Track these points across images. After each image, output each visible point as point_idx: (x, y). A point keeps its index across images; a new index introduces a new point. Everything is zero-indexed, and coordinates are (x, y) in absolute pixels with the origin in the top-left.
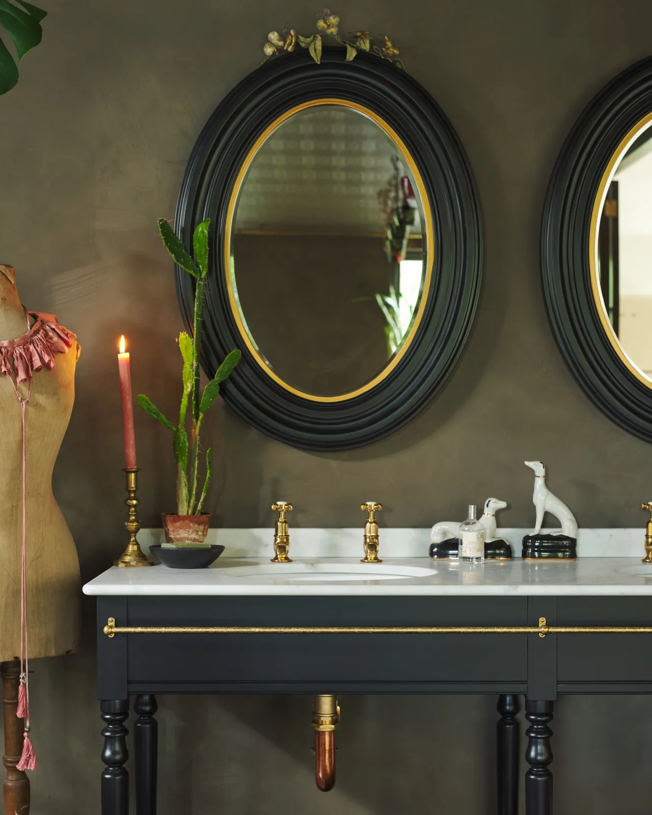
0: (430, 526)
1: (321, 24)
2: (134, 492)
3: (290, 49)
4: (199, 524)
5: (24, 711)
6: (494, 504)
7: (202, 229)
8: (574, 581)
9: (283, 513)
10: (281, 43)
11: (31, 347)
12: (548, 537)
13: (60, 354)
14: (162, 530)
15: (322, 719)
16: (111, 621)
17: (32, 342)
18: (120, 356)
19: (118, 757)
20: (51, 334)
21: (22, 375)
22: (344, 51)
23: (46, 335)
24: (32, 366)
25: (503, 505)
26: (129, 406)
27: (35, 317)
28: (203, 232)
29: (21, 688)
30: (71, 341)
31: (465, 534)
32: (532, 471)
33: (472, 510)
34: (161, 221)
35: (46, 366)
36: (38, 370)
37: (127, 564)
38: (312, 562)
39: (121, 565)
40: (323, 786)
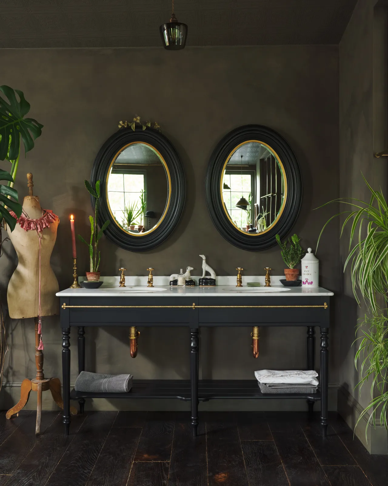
0: (170, 275)
1: (135, 119)
2: (76, 265)
3: (126, 127)
4: (96, 275)
5: (40, 332)
6: (189, 269)
7: (98, 183)
8: (215, 292)
9: (123, 272)
10: (123, 125)
11: (43, 221)
12: (207, 279)
13: (52, 223)
14: (86, 277)
15: (132, 335)
16: (64, 304)
17: (43, 219)
18: (71, 220)
19: (67, 345)
20: (49, 217)
21: (39, 230)
22: (142, 127)
23: (48, 217)
24: (43, 227)
25: (192, 269)
26: (74, 238)
27: (45, 211)
28: (98, 184)
29: (39, 325)
30: (56, 218)
31: (179, 278)
32: (202, 258)
33: (181, 270)
34: (85, 180)
35: (47, 227)
36: (45, 228)
37: (73, 287)
38: (131, 287)
39: (71, 288)
40: (133, 356)
